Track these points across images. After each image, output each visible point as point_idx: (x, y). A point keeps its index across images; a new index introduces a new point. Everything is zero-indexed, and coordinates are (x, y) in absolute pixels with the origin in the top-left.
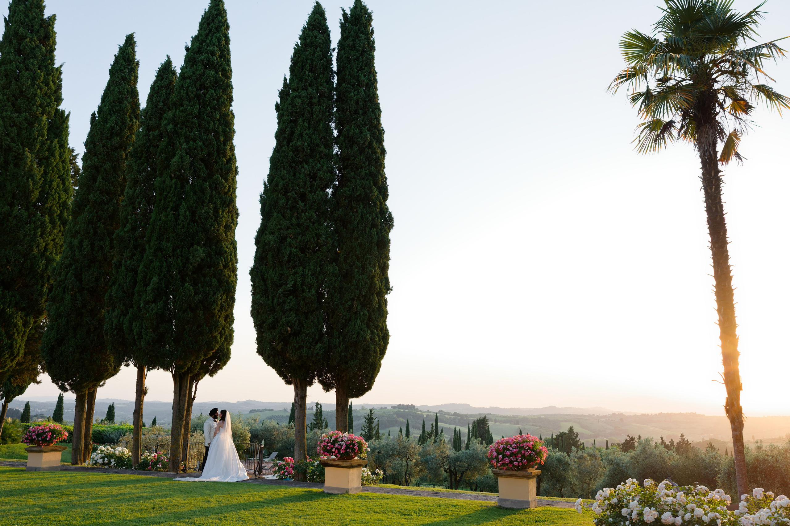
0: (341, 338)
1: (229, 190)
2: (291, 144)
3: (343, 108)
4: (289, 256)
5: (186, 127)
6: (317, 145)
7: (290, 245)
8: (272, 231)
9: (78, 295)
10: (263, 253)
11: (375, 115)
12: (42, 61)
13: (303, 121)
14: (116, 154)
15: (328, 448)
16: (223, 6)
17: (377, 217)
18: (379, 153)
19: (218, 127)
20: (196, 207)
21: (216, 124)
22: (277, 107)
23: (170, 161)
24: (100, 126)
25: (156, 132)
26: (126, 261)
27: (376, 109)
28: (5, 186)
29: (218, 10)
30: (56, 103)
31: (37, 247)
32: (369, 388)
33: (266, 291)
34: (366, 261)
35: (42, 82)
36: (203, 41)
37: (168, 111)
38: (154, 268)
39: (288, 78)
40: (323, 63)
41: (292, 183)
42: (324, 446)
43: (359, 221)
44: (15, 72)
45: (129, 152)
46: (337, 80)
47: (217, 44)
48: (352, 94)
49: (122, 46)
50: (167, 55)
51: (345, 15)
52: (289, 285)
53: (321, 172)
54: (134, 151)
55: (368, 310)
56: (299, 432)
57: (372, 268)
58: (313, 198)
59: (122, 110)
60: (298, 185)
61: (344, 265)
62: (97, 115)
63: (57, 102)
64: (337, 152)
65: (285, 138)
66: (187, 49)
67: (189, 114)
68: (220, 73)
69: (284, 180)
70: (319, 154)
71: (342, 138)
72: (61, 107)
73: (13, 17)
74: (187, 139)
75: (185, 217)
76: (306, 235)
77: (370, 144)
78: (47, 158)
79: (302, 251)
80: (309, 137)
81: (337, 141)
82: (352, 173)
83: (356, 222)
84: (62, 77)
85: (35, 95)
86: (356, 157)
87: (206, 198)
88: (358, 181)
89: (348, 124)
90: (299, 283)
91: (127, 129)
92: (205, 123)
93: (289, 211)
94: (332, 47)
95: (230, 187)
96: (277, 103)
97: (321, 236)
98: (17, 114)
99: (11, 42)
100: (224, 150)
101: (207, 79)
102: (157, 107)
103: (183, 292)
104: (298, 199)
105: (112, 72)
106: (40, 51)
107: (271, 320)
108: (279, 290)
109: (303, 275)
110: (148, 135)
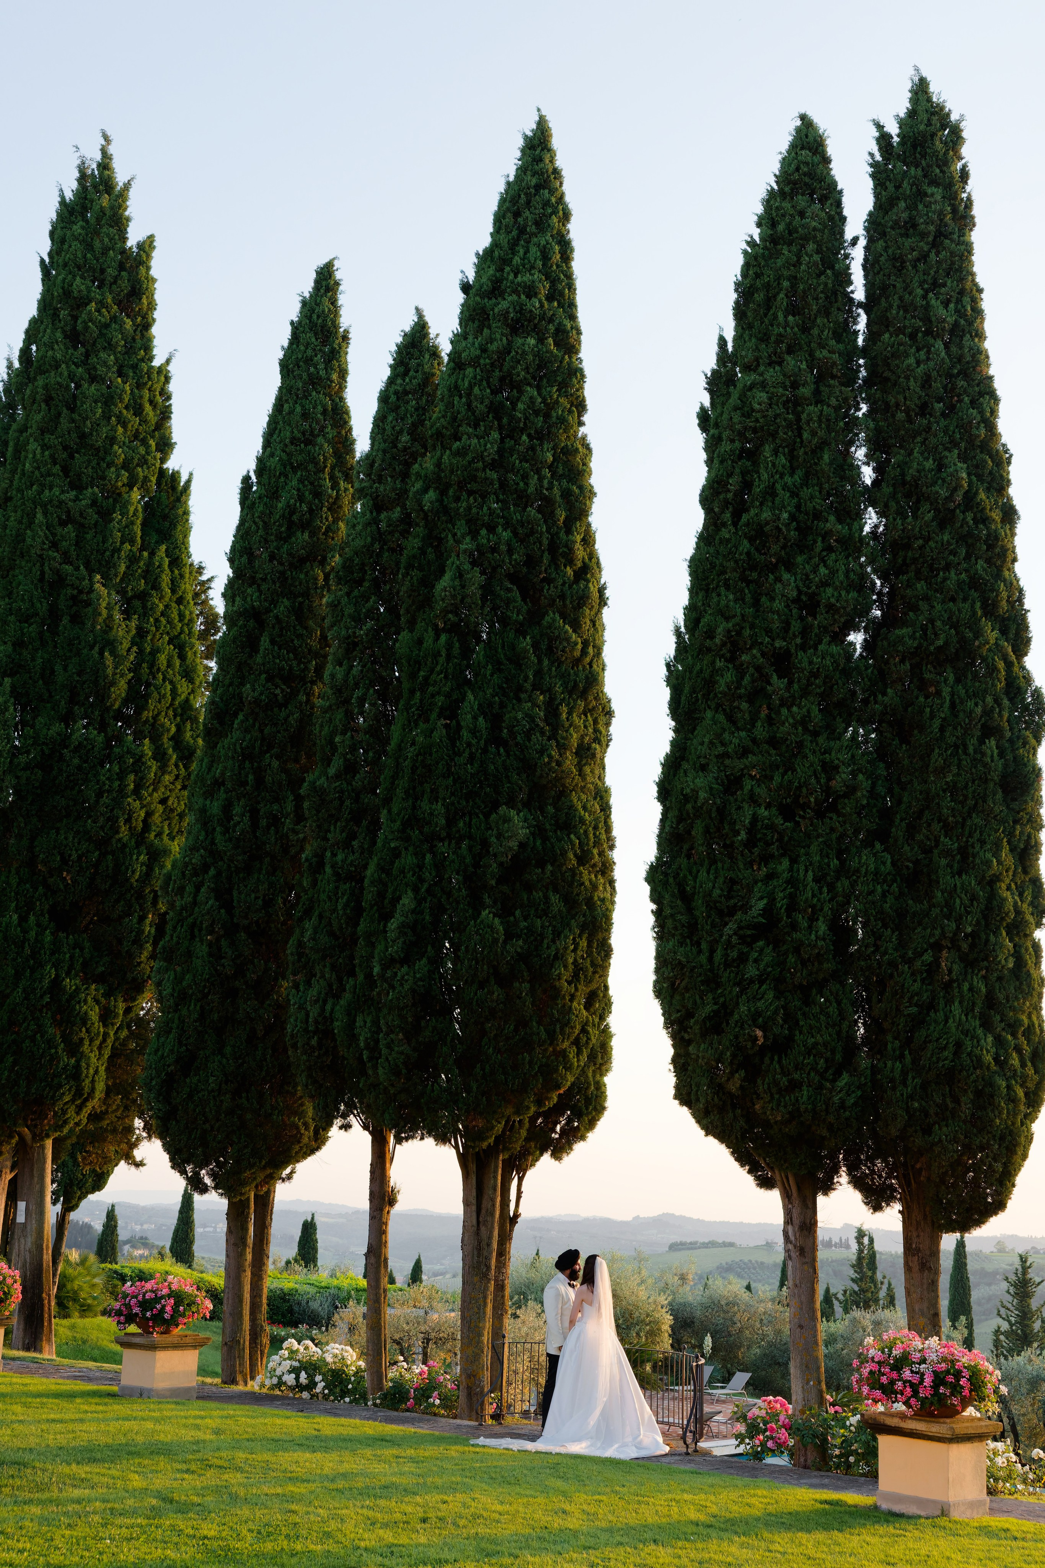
0: (908, 1059)
1: (584, 652)
2: (745, 518)
3: (887, 404)
4: (751, 830)
5: (470, 493)
6: (817, 516)
7: (753, 799)
8: (703, 761)
9: (224, 943)
10: (678, 823)
11: (981, 412)
12: (126, 353)
13: (776, 452)
14: (302, 576)
15: (884, 1380)
16: (552, 161)
17: (999, 705)
18: (998, 519)
19: (551, 483)
20: (502, 705)
21: (545, 477)
22: (704, 420)
23: (433, 586)
24: (261, 508)
25: (397, 513)
26: (334, 855)
27: (981, 394)
28: (53, 672)
29: (540, 173)
30: (159, 455)
31: (128, 821)
32: (999, 1206)
33: (693, 927)
34: (970, 835)
35: (126, 408)
36: (505, 262)
37: (424, 455)
38: (403, 872)
39: (729, 335)
40: (826, 284)
41: (752, 627)
42: (871, 1372)
43: (944, 719)
44: (68, 387)
45: (333, 568)
46: (868, 325)
47: (540, 263)
48: (911, 361)
49: (307, 295)
50: (417, 309)
51: (884, 139)
52: (754, 912)
53: (829, 591)
54: (344, 566)
55: (984, 977)
56: (801, 1327)
57: (989, 855)
58: (811, 663)
59: (314, 461)
60: (768, 632)
61: (906, 848)
62: (254, 478)
63: (161, 451)
64: (876, 527)
65: (727, 503)
66: (466, 288)
67: (474, 459)
68: (551, 341)
69: (727, 619)
70: (823, 541)
71: (887, 490)
72: (171, 464)
73: (58, 253)
74: (474, 526)
75: (474, 732)
76: (794, 770)
77: (970, 498)
78: (143, 596)
79: (787, 812)
80: (794, 494)
81: (872, 495)
82: (921, 586)
83: (937, 723)
84: (172, 387)
85: (112, 440)
86: (928, 539)
87: (526, 678)
88: (939, 607)
89: (901, 447)
90: (781, 903)
91: (325, 509)
92: (517, 479)
93: (745, 706)
94: (849, 235)
95: (586, 644)
96: (702, 408)
97: (837, 768)
98: (74, 493)
99: (55, 315)
100: (566, 546)
101: (518, 362)
102: (396, 447)
103: (477, 933)
104: (769, 670)
105: (287, 367)
106: (121, 329)
107: (708, 1009)
108: (726, 924)
109: (792, 882)
110: (376, 521)
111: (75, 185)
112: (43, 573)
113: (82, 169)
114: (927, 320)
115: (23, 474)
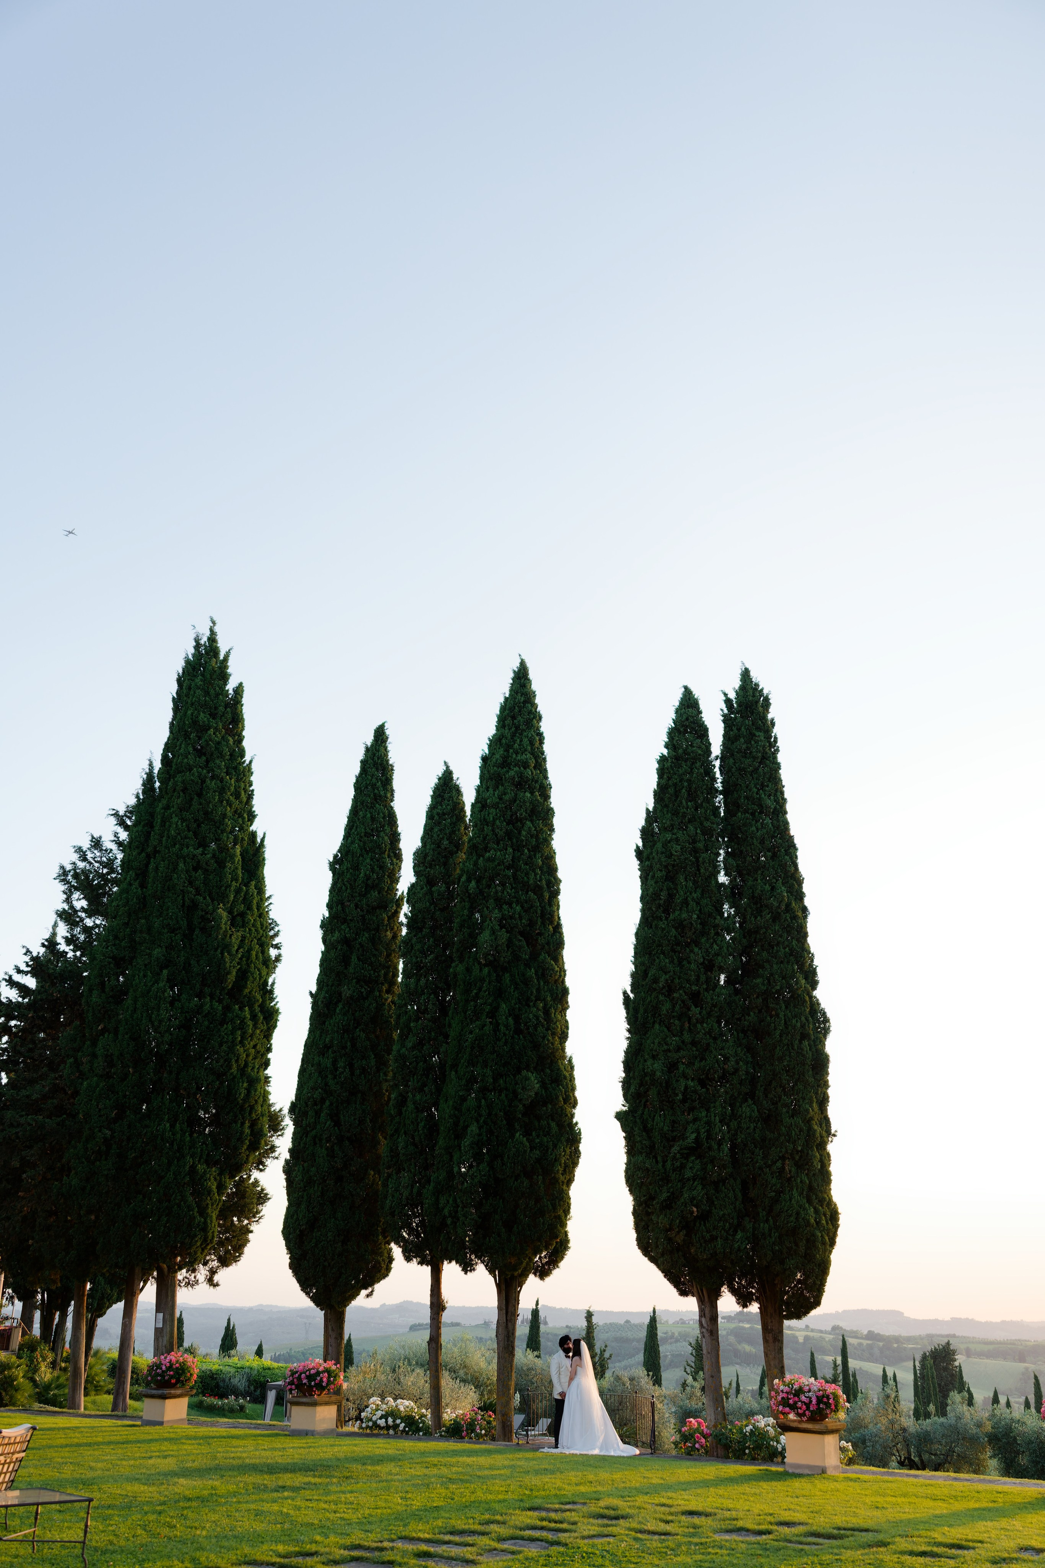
0: (771, 1221)
1: (560, 975)
2: (671, 915)
3: (741, 852)
4: (684, 1094)
7: (685, 1076)
8: (655, 1053)
9: (336, 1148)
10: (640, 1087)
11: (791, 858)
14: (375, 918)
17: (808, 1021)
19: (541, 878)
20: (520, 1010)
21: (537, 874)
22: (639, 853)
23: (477, 938)
24: (348, 876)
26: (414, 1096)
27: (789, 847)
28: (191, 965)
29: (525, 694)
30: (247, 822)
33: (652, 1147)
34: (797, 1095)
35: (232, 794)
38: (468, 1110)
39: (651, 807)
41: (680, 979)
42: (782, 1399)
43: (782, 1030)
46: (726, 804)
47: (529, 748)
49: (370, 745)
50: (445, 763)
51: (728, 702)
52: (689, 1140)
53: (720, 958)
55: (807, 1174)
56: (713, 1376)
57: (807, 1106)
58: (712, 999)
59: (379, 846)
60: (688, 981)
61: (765, 1102)
62: (340, 856)
63: (250, 820)
65: (659, 905)
67: (499, 864)
68: (537, 793)
69: (666, 973)
74: (500, 903)
75: (507, 1026)
76: (706, 1060)
77: (788, 905)
79: (702, 1084)
80: (698, 903)
82: (765, 954)
83: (778, 1032)
84: (254, 778)
85: (224, 816)
86: (767, 929)
87: (532, 992)
90: (703, 1135)
91: (386, 877)
92: (523, 875)
93: (677, 1022)
96: (638, 847)
98: (201, 849)
99: (187, 736)
100: (550, 914)
101: (521, 807)
102: (439, 847)
103: (514, 1147)
104: (690, 1003)
105: (358, 786)
106: (228, 745)
107: (665, 1195)
108: (673, 1146)
109: (708, 1123)
110: (430, 892)
111: (193, 651)
112: (184, 903)
113: (197, 640)
114: (761, 806)
115: (169, 837)
